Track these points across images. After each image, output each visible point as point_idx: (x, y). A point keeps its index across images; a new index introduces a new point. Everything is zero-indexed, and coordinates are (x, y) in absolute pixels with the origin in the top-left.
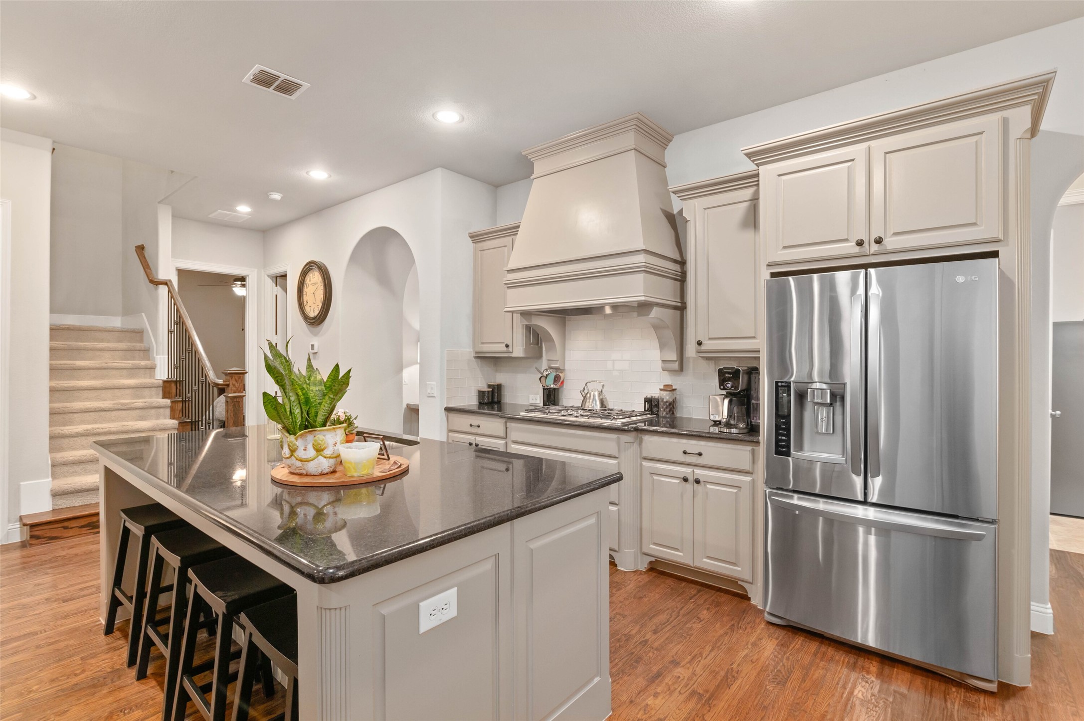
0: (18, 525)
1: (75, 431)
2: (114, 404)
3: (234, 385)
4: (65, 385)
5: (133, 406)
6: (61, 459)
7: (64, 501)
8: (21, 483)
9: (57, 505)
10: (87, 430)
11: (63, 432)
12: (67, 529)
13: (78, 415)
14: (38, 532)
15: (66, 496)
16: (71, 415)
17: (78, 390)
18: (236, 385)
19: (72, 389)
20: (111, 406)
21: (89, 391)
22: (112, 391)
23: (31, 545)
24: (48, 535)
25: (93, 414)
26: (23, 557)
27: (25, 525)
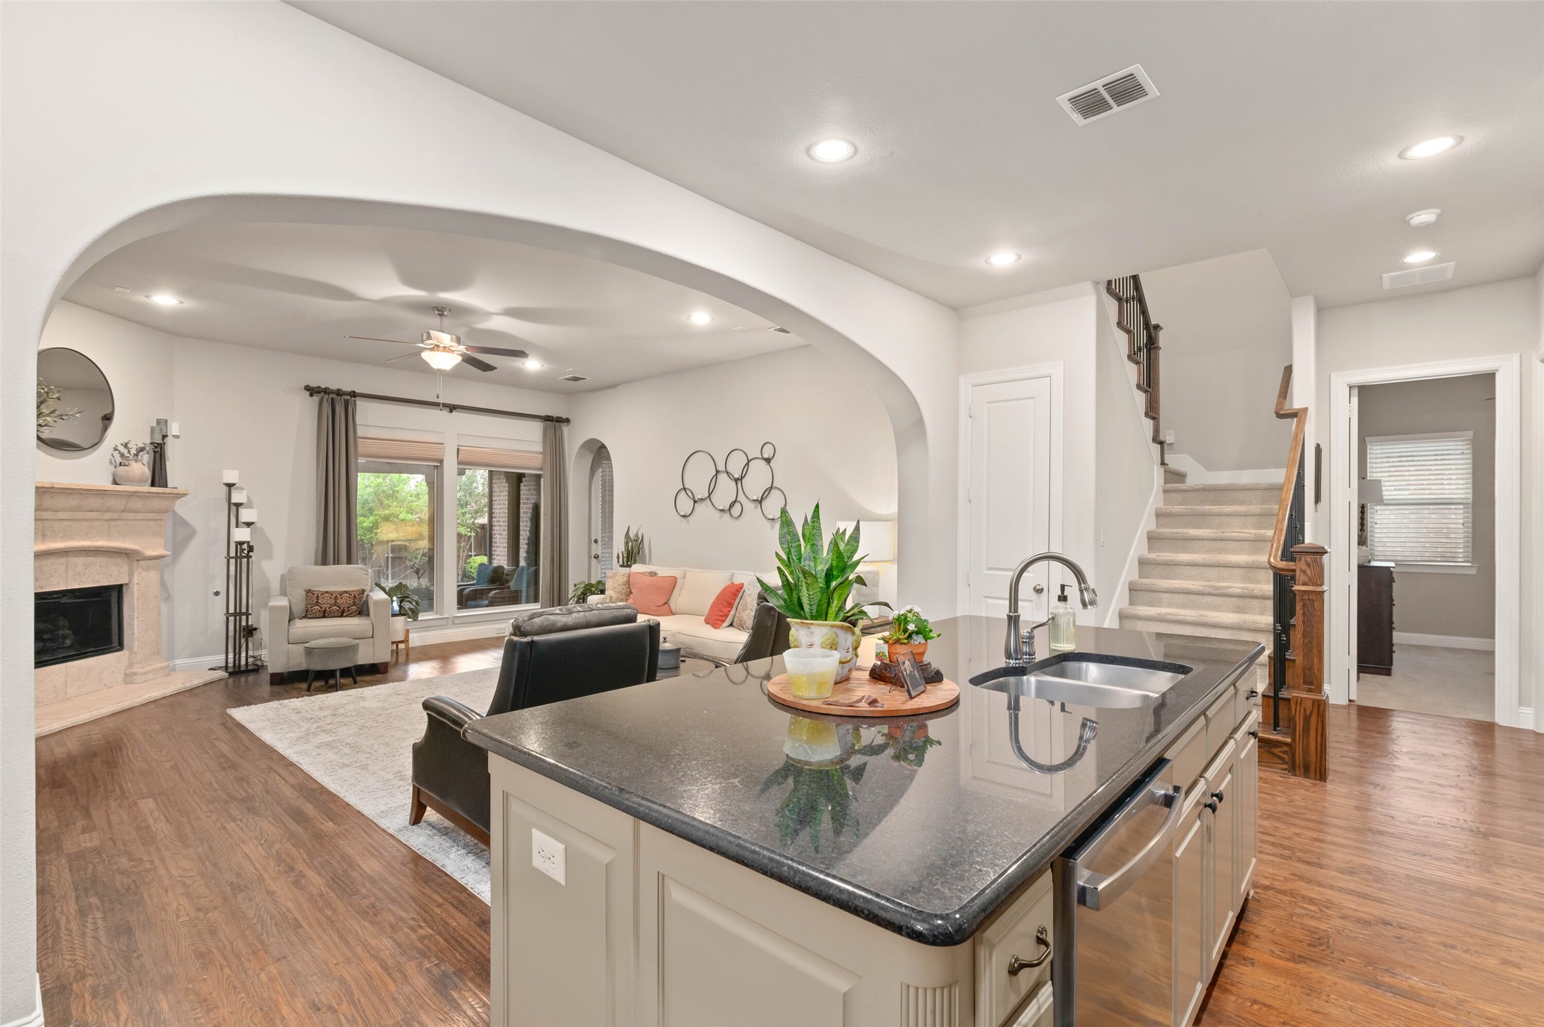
1: (1147, 613)
2: (1204, 586)
3: (1304, 572)
4: (1165, 558)
5: (1227, 591)
10: (1159, 614)
13: (1166, 595)
16: (1159, 594)
17: (1178, 565)
18: (1309, 572)
19: (1172, 563)
20: (1201, 588)
21: (1190, 567)
22: (1217, 569)
25: (1181, 596)
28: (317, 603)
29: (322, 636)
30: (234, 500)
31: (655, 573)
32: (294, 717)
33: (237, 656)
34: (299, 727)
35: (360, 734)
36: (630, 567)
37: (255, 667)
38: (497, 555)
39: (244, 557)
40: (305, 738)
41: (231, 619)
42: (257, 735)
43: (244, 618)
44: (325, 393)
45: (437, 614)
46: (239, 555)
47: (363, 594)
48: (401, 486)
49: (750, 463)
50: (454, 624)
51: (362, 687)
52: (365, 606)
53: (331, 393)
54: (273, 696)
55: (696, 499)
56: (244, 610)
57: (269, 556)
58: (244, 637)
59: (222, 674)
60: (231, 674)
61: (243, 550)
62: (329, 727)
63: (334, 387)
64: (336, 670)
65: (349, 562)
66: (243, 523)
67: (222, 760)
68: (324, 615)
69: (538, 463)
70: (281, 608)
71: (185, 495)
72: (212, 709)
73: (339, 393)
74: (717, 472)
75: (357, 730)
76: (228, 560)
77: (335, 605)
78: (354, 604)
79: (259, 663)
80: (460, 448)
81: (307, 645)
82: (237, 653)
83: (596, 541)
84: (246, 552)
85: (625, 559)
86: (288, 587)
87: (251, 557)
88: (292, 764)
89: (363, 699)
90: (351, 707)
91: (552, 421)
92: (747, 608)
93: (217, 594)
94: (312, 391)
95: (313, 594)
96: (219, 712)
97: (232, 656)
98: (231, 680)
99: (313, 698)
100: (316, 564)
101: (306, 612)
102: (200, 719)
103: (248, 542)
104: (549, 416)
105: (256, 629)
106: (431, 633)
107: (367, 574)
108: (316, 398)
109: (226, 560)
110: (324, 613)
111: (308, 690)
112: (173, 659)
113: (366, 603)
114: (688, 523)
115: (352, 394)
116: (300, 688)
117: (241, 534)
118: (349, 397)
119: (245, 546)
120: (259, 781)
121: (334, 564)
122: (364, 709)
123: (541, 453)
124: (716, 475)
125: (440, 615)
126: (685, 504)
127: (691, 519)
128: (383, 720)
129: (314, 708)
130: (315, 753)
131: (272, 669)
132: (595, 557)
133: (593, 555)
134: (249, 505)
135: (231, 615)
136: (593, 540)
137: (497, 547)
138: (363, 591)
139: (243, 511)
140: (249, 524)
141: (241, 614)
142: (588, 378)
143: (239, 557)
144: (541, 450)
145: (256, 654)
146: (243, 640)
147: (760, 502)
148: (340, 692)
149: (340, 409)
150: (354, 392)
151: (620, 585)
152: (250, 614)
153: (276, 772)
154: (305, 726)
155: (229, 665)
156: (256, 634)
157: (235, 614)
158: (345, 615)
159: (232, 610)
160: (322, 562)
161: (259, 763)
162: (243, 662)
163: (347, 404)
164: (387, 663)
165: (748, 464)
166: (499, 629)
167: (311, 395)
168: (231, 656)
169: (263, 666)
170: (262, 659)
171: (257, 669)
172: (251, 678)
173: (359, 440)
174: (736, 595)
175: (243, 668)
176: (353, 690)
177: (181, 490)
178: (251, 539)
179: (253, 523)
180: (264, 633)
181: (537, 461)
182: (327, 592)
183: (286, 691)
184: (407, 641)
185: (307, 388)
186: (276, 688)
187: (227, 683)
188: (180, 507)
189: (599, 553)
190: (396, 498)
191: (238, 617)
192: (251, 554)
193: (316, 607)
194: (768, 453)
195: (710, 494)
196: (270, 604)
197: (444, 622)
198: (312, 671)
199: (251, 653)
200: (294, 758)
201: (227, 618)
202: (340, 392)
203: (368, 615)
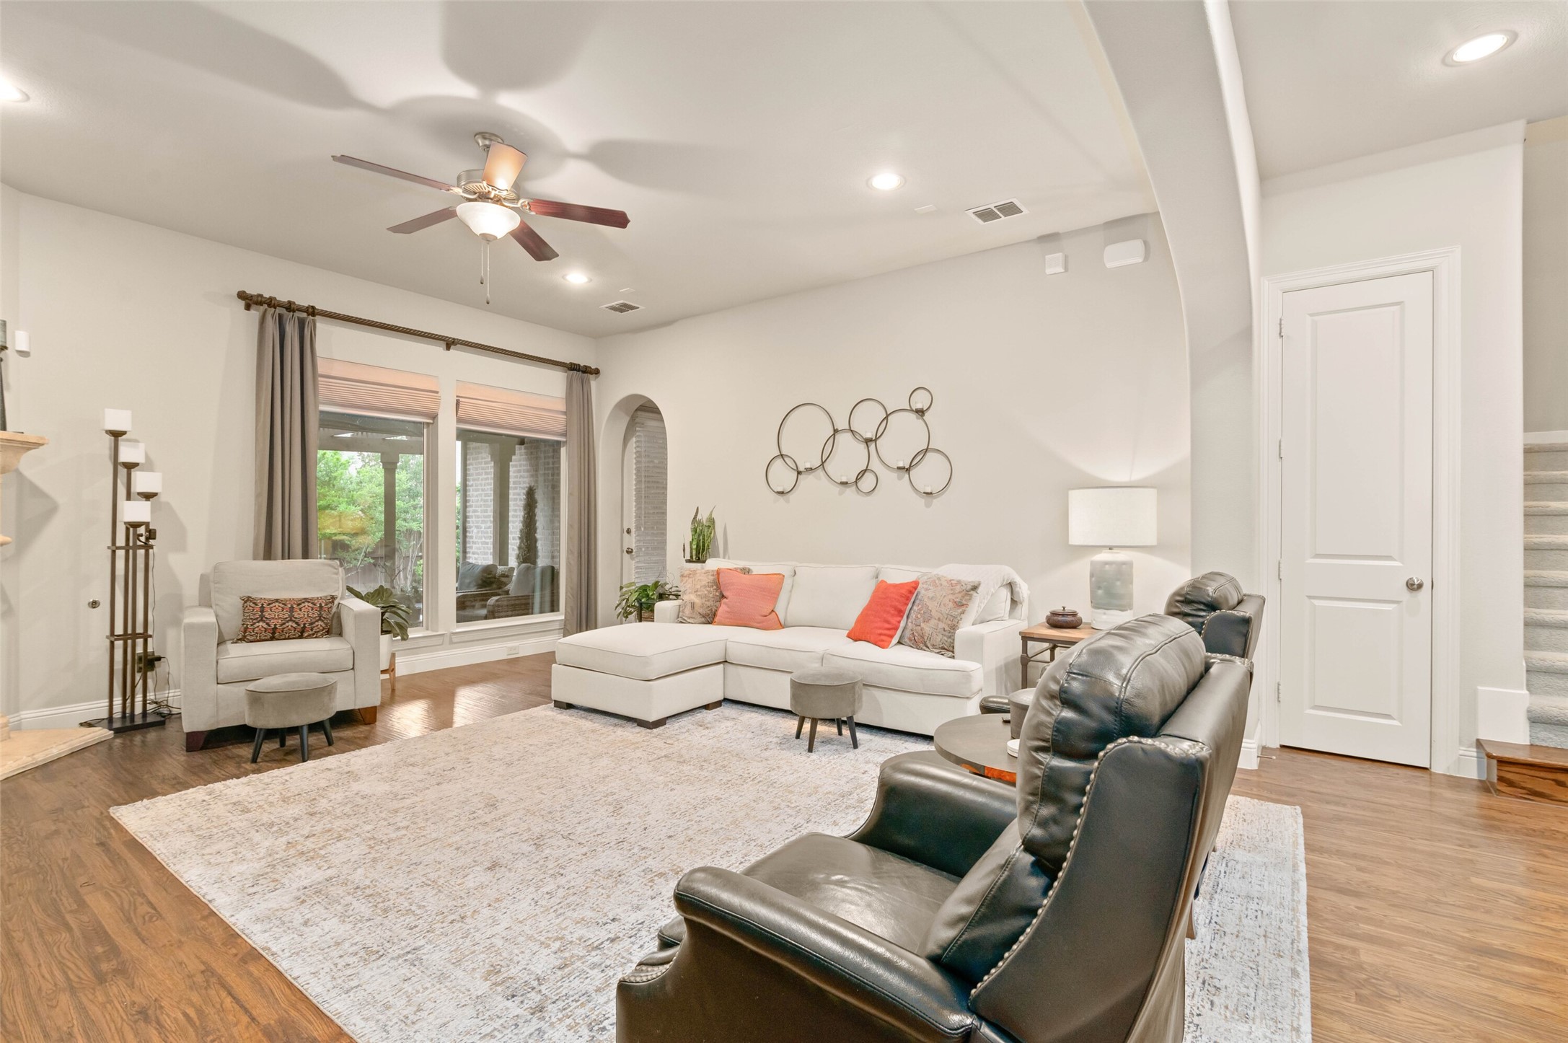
0: (1473, 752)
4: (1536, 540)
6: (1541, 662)
7: (1551, 736)
8: (1479, 688)
9: (1538, 738)
11: (1538, 617)
12: (1561, 786)
13: (1561, 591)
14: (1512, 774)
15: (1555, 727)
16: (1550, 590)
17: (1557, 549)
19: (1546, 547)
23: (1499, 792)
24: (1528, 786)
26: (1481, 807)
27: (1489, 756)
28: (262, 618)
29: (273, 671)
30: (124, 457)
31: (749, 570)
32: (239, 822)
33: (129, 701)
34: (254, 846)
35: (374, 860)
36: (704, 562)
37: (159, 719)
38: (473, 553)
39: (141, 547)
40: (268, 878)
41: (119, 644)
42: (172, 869)
43: (140, 642)
44: (269, 305)
45: (427, 629)
46: (131, 544)
47: (333, 602)
48: (339, 472)
49: (889, 418)
50: (451, 642)
51: (343, 752)
52: (335, 621)
53: (279, 306)
54: (194, 774)
55: (801, 469)
56: (140, 630)
57: (181, 546)
58: (139, 672)
59: (102, 733)
60: (118, 732)
61: (138, 536)
62: (310, 844)
63: (283, 297)
64: (302, 727)
65: (306, 555)
66: (139, 494)
67: (99, 949)
68: (273, 636)
69: (560, 427)
70: (202, 628)
71: (38, 445)
72: (83, 807)
73: (290, 307)
74: (836, 431)
75: (364, 849)
76: (114, 552)
77: (291, 620)
78: (320, 618)
79: (165, 711)
80: (461, 399)
81: (251, 686)
82: (128, 696)
83: (629, 531)
84: (143, 539)
85: (694, 552)
86: (212, 594)
87: (152, 547)
88: (254, 955)
89: (352, 775)
90: (338, 795)
91: (579, 371)
92: (931, 617)
93: (94, 604)
94: (249, 301)
95: (256, 604)
96: (96, 814)
97: (120, 702)
98: (118, 741)
99: (266, 776)
100: (255, 558)
101: (245, 632)
102: (57, 832)
103: (147, 524)
104: (575, 364)
105: (159, 659)
106: (422, 656)
107: (337, 574)
108: (255, 314)
109: (110, 551)
110: (274, 633)
111: (254, 760)
112: (17, 710)
113: (338, 616)
114: (788, 501)
115: (310, 310)
116: (239, 756)
117: (135, 511)
118: (305, 315)
119: (142, 530)
120: (185, 1015)
121: (283, 558)
122: (363, 797)
123: (565, 413)
124: (834, 435)
125: (433, 631)
126: (782, 476)
127: (792, 496)
128: (405, 823)
129: (271, 799)
130: (298, 920)
131: (189, 725)
132: (627, 552)
133: (625, 549)
134: (149, 466)
135: (119, 637)
136: (625, 529)
137: (473, 543)
138: (333, 598)
139: (137, 475)
140: (148, 496)
141: (135, 636)
142: (641, 307)
143: (131, 548)
144: (563, 408)
145: (161, 696)
146: (138, 676)
147: (908, 470)
148: (310, 764)
149: (292, 330)
150: (313, 307)
151: (705, 586)
152: (151, 636)
153: (224, 985)
154: (265, 842)
155: (114, 716)
156: (160, 666)
157: (124, 637)
158: (306, 634)
159: (119, 630)
160: (264, 556)
161: (181, 956)
162: (138, 710)
163: (302, 324)
164: (375, 707)
165: (886, 418)
166: (511, 649)
167: (248, 307)
168: (118, 701)
169: (170, 714)
170: (170, 704)
171: (162, 719)
172: (152, 735)
173: (320, 379)
174: (908, 599)
175: (138, 721)
176: (329, 758)
177: (30, 436)
178: (152, 519)
179: (154, 495)
180: (173, 664)
181: (558, 422)
182: (277, 601)
183: (215, 762)
184: (393, 670)
185: (242, 295)
186: (198, 758)
187: (110, 748)
188: (28, 465)
189: (633, 546)
190: (334, 486)
191: (129, 642)
192: (152, 542)
193: (261, 624)
194: (920, 401)
195: (823, 463)
196: (187, 621)
197: (435, 641)
198: (261, 729)
199: (150, 696)
200: (258, 938)
201: (112, 643)
202: (292, 306)
203: (340, 634)
